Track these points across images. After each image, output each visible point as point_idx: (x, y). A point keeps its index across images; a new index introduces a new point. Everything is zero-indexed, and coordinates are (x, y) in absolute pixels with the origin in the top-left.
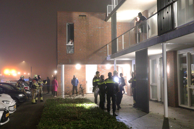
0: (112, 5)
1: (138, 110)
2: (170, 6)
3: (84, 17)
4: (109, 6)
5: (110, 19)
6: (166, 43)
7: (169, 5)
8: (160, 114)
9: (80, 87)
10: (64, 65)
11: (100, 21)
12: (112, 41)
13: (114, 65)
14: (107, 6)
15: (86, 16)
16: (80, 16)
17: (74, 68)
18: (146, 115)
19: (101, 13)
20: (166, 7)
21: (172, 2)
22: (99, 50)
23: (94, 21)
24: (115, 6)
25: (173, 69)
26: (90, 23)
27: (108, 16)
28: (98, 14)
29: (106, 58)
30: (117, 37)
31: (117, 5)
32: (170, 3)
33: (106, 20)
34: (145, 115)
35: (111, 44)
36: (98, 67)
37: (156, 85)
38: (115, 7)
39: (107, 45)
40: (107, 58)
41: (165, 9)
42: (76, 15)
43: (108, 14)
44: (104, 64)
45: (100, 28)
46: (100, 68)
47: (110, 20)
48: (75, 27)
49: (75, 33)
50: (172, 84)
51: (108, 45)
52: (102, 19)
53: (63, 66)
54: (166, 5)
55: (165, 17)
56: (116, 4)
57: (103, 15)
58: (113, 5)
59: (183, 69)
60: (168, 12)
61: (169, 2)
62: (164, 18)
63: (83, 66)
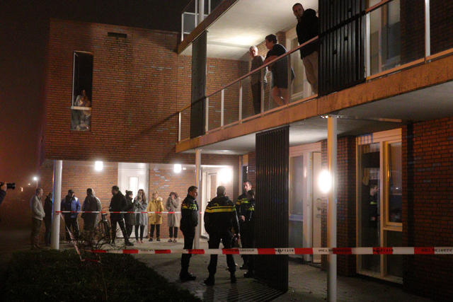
0: (196, 14)
1: (258, 282)
2: (354, 22)
3: (121, 39)
4: (186, 15)
5: (190, 48)
6: (337, 114)
7: (349, 21)
8: (314, 293)
9: (102, 221)
10: (61, 162)
11: (162, 53)
12: (192, 104)
13: (194, 166)
14: (183, 15)
15: (125, 36)
16: (110, 34)
17: (87, 171)
18: (280, 297)
19: (165, 32)
20: (343, 24)
21: (358, 12)
22: (157, 125)
23: (147, 49)
24: (203, 16)
25: (347, 180)
26: (135, 55)
27: (182, 40)
28: (158, 34)
29: (175, 147)
30: (206, 94)
31: (209, 13)
32: (354, 14)
33: (177, 51)
34: (278, 296)
35: (188, 113)
36: (150, 170)
37: (301, 220)
38: (202, 19)
39: (178, 113)
40: (177, 147)
41: (339, 30)
42: (100, 31)
43: (184, 35)
44: (168, 163)
45: (161, 69)
46: (154, 173)
47: (189, 51)
48: (95, 64)
49: (95, 79)
50: (343, 219)
51: (180, 114)
52: (168, 47)
53: (59, 163)
54: (342, 20)
55: (339, 50)
56: (206, 12)
57: (171, 36)
58: (198, 12)
59: (370, 181)
60: (346, 39)
61: (350, 13)
62: (335, 52)
63: (112, 165)
